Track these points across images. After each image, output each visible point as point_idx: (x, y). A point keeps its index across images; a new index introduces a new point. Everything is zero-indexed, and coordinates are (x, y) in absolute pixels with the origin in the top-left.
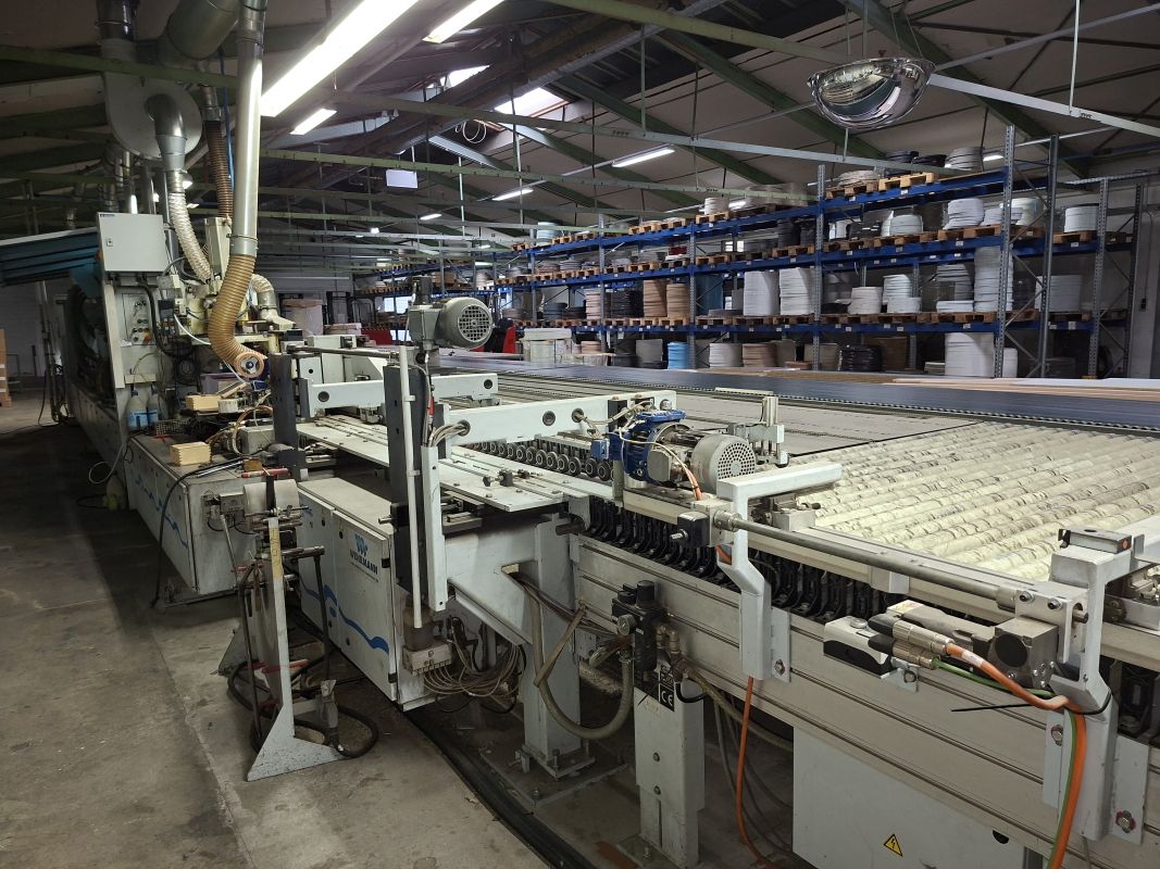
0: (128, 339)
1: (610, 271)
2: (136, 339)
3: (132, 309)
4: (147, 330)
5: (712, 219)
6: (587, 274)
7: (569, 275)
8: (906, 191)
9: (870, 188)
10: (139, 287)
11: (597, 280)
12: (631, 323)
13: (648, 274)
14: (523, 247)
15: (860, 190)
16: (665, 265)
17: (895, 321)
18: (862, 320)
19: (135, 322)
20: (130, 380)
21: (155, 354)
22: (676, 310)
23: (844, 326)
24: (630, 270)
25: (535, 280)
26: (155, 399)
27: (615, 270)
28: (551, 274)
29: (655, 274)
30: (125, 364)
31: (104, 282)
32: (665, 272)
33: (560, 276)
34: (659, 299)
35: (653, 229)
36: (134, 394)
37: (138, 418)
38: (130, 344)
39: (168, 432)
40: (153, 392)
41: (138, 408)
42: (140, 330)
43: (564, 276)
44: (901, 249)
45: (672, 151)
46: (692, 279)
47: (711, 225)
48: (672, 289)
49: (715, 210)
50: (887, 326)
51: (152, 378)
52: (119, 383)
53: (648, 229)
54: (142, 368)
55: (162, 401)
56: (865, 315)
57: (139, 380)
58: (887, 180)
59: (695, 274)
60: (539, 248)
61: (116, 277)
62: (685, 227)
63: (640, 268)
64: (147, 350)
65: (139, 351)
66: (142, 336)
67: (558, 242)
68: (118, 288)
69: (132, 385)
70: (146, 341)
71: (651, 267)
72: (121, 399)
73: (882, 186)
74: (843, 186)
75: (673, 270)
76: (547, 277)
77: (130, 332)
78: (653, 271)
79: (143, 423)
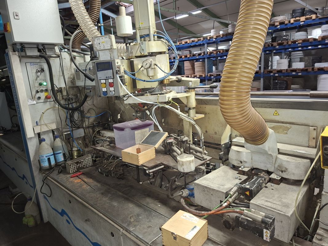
0: (33, 98)
2: (39, 98)
3: (34, 74)
4: (46, 90)
5: (215, 37)
8: (303, 23)
9: (286, 22)
10: (41, 57)
13: (186, 59)
15: (282, 23)
16: (194, 55)
17: (297, 71)
18: (283, 71)
19: (37, 85)
20: (38, 130)
21: (53, 108)
22: (199, 71)
23: (275, 74)
26: (58, 142)
29: (190, 59)
30: (33, 118)
31: (11, 53)
32: (194, 58)
34: (191, 68)
35: (188, 42)
36: (41, 141)
37: (49, 159)
38: (35, 102)
39: (79, 169)
40: (55, 138)
41: (47, 151)
42: (42, 91)
44: (300, 44)
45: (188, 15)
46: (206, 60)
47: (214, 40)
48: (197, 64)
49: (215, 34)
50: (294, 73)
51: (54, 127)
52: (30, 132)
53: (187, 42)
54: (45, 120)
55: (64, 143)
56: (284, 70)
57: (45, 129)
58: (294, 19)
59: (208, 58)
61: (22, 48)
62: (203, 41)
63: (183, 57)
64: (48, 105)
65: (43, 107)
66: (43, 95)
68: (23, 57)
69: (39, 134)
70: (47, 98)
71: (188, 56)
72: (32, 146)
73: (292, 21)
74: (274, 22)
75: (197, 57)
77: (34, 93)
78: (189, 58)
79: (53, 162)
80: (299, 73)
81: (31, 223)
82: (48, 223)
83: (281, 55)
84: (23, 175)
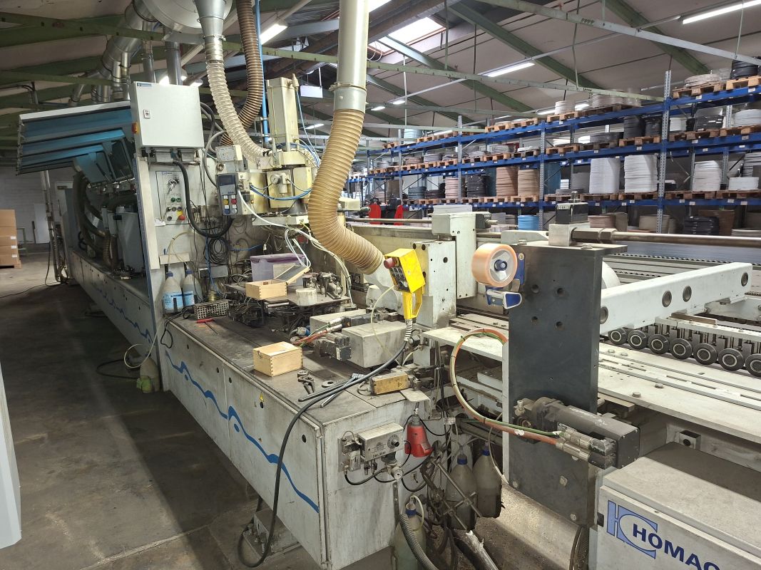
0: (162, 218)
1: (467, 161)
2: (170, 218)
3: (166, 187)
4: (180, 209)
5: (562, 117)
6: (447, 164)
7: (432, 165)
8: (754, 90)
9: (717, 88)
10: (174, 164)
11: (455, 168)
12: (486, 201)
13: (501, 162)
14: (393, 145)
15: (707, 90)
16: (517, 155)
17: (738, 197)
18: (707, 196)
19: (169, 200)
20: (165, 261)
21: (188, 234)
22: (525, 190)
23: (688, 200)
24: (485, 159)
25: (402, 170)
26: (190, 280)
27: (472, 160)
28: (415, 165)
29: (508, 163)
30: (160, 245)
31: (138, 159)
32: (517, 160)
33: (423, 167)
34: (510, 181)
35: (506, 128)
36: (168, 275)
37: (175, 300)
38: (164, 223)
39: (209, 315)
40: (187, 273)
41: (174, 289)
42: (174, 209)
43: (427, 166)
44: (747, 137)
45: (532, 65)
46: (542, 166)
47: (561, 123)
48: (523, 174)
49: (564, 111)
50: (731, 201)
51: (186, 258)
52: (154, 263)
53: (503, 128)
54: (176, 248)
55: (197, 282)
56: (710, 192)
57: (174, 260)
58: (735, 81)
59: (546, 162)
60: (406, 146)
61: (150, 153)
62: (537, 125)
63: (495, 158)
64: (181, 229)
65: (174, 230)
66: (175, 215)
67: (421, 140)
68: (153, 164)
69: (166, 267)
70: (180, 219)
71: (505, 157)
72: (156, 280)
73: (730, 85)
74: (690, 87)
75: (524, 159)
76: (412, 168)
77: (164, 211)
78: (506, 160)
79: (180, 306)
80: (743, 200)
81: (147, 387)
82: (170, 392)
83: (722, 159)
84: (147, 330)
